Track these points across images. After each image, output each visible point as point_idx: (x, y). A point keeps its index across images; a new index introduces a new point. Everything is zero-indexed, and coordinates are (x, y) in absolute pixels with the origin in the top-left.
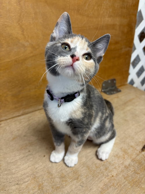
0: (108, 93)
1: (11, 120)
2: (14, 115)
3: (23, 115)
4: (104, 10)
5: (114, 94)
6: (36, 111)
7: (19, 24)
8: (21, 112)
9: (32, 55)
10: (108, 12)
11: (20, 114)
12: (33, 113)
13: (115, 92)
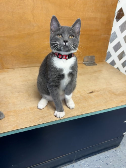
0: (87, 65)
1: (20, 68)
2: (23, 67)
3: (28, 67)
4: (88, 7)
5: (91, 65)
6: (36, 66)
7: (32, 13)
8: (27, 65)
9: (37, 31)
10: (92, 9)
11: (26, 67)
12: (34, 67)
13: (92, 65)
